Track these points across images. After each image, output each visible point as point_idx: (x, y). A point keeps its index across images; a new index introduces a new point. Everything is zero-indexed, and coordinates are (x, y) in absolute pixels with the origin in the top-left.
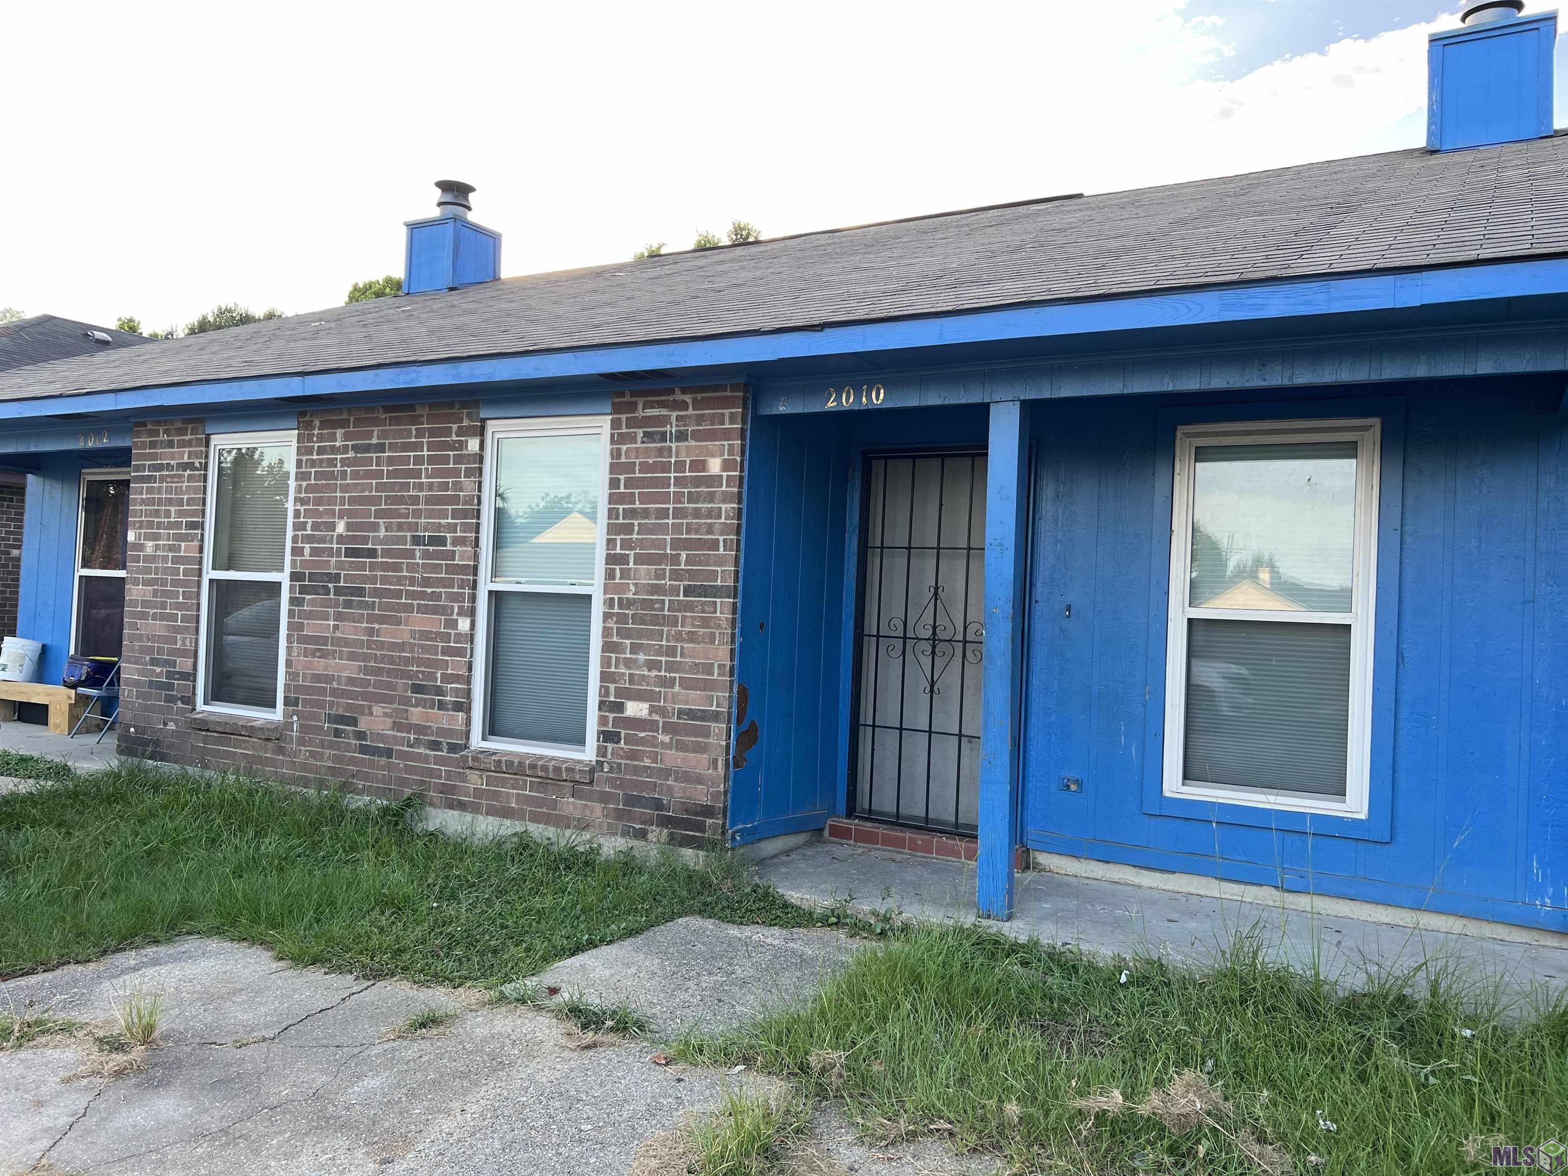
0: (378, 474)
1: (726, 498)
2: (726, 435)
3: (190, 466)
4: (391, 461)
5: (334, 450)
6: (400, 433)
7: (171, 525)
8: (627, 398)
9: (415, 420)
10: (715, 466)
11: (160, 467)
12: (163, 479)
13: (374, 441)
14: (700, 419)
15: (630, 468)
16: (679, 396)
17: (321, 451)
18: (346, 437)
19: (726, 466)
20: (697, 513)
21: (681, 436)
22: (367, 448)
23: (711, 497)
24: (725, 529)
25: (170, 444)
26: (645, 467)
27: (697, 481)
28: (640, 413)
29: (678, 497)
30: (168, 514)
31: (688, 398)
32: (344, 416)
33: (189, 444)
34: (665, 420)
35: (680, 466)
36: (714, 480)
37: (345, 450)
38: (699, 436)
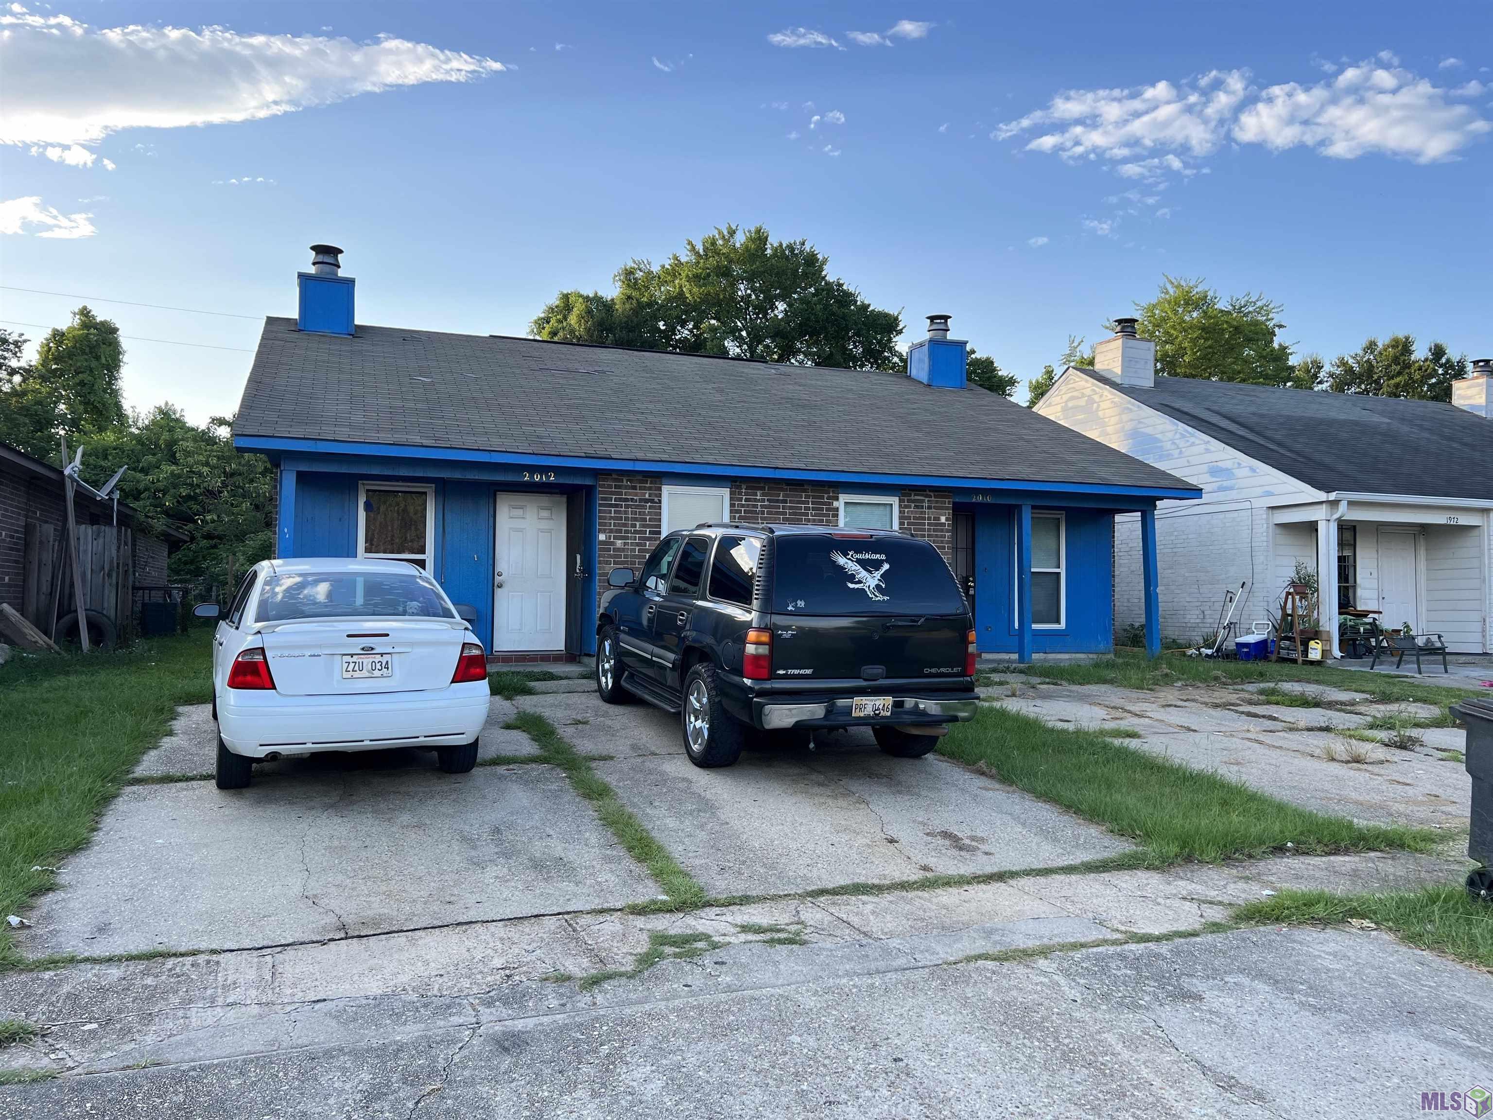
0: (784, 513)
1: (948, 531)
2: (947, 508)
3: (652, 501)
4: (791, 508)
5: (756, 500)
6: (796, 496)
7: (636, 532)
8: (907, 491)
9: (805, 491)
10: (943, 519)
11: (626, 500)
12: (627, 506)
13: (781, 498)
14: (937, 502)
15: (909, 518)
16: (928, 493)
17: (746, 500)
18: (763, 495)
19: (947, 519)
20: (937, 536)
21: (929, 508)
22: (778, 501)
23: (942, 531)
24: (948, 542)
25: (634, 488)
26: (915, 518)
27: (936, 525)
28: (912, 498)
29: (929, 530)
30: (635, 526)
31: (932, 494)
32: (762, 485)
33: (650, 489)
34: (923, 501)
35: (929, 519)
36: (943, 524)
37: (763, 500)
38: (935, 508)
